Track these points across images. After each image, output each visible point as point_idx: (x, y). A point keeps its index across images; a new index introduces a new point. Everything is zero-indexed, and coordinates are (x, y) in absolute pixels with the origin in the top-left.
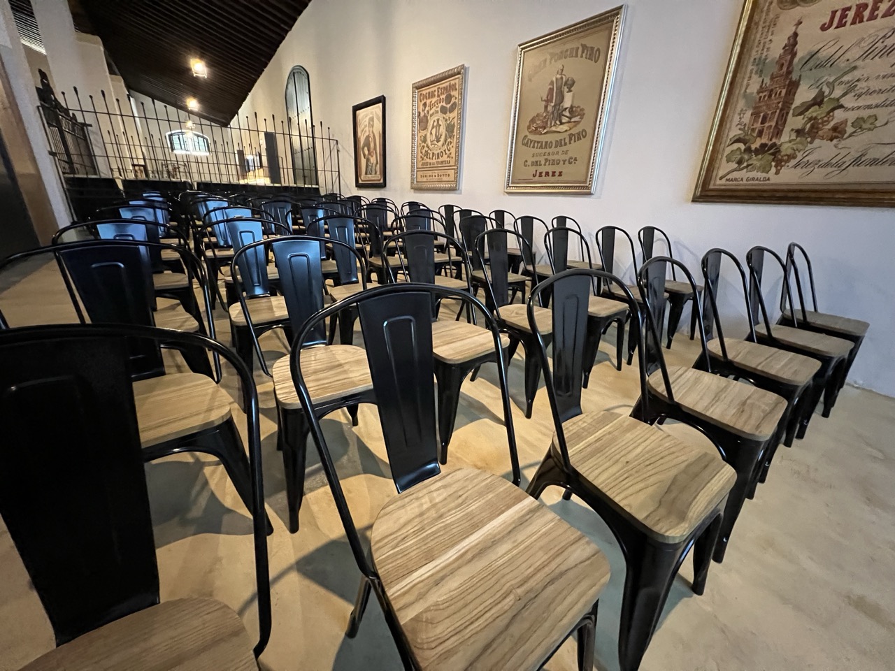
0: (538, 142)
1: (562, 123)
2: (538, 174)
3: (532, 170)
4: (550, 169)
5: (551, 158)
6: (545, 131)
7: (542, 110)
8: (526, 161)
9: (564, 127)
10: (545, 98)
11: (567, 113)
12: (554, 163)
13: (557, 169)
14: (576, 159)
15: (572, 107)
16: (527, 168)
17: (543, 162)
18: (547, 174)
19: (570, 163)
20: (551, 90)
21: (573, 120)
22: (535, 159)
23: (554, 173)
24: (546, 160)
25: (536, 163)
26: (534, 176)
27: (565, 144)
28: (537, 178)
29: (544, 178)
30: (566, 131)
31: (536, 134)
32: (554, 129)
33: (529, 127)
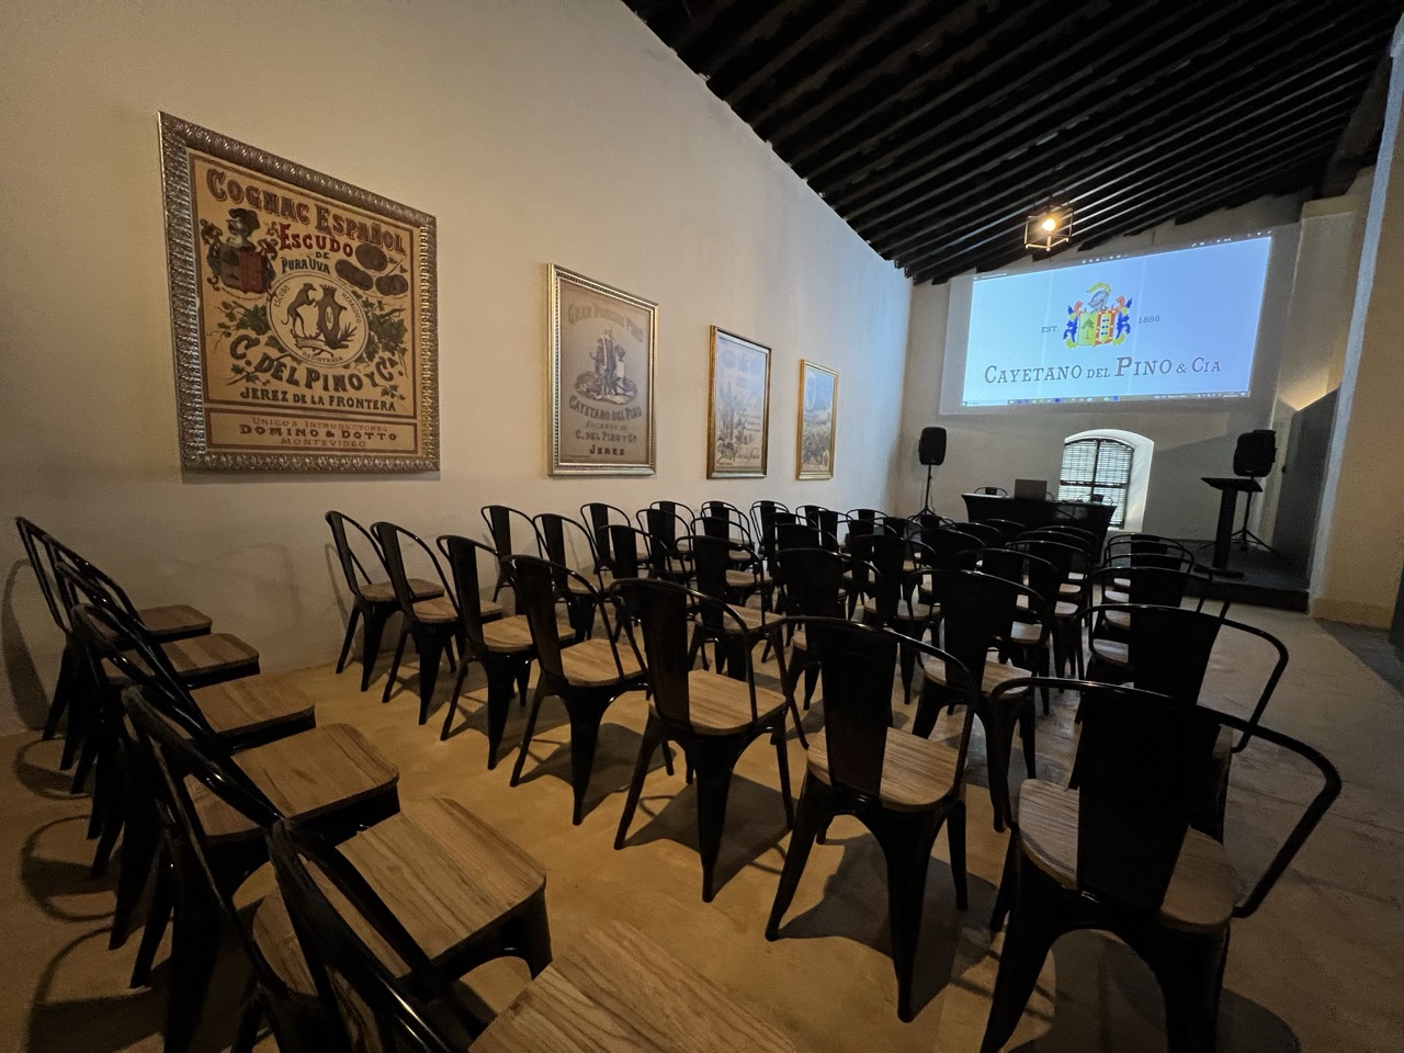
0: (593, 409)
1: (617, 394)
2: (596, 450)
3: (588, 444)
4: (611, 445)
5: (609, 431)
6: (600, 397)
7: (593, 369)
8: (579, 431)
9: (618, 399)
10: (594, 355)
11: (621, 384)
12: (613, 438)
13: (618, 445)
14: (635, 438)
15: (625, 380)
16: (581, 440)
17: (601, 436)
18: (607, 451)
19: (631, 441)
20: (601, 349)
21: (628, 393)
22: (590, 431)
23: (615, 450)
24: (605, 434)
25: (592, 436)
26: (592, 452)
27: (623, 419)
28: (596, 456)
29: (603, 456)
30: (622, 404)
31: (587, 397)
32: (608, 397)
33: (577, 386)
